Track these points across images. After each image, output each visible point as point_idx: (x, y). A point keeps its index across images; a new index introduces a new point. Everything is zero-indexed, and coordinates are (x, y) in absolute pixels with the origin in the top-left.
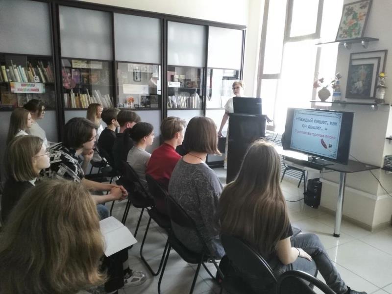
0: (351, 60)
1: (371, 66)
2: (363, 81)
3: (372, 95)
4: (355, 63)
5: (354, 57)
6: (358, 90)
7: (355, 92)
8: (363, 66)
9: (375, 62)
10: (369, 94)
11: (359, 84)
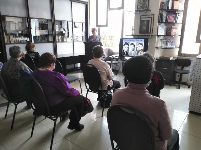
0: (141, 18)
1: (149, 20)
2: (146, 27)
3: (149, 32)
4: (142, 19)
5: (142, 17)
6: (144, 30)
7: (143, 31)
8: (145, 21)
9: (150, 19)
10: (148, 31)
11: (144, 28)
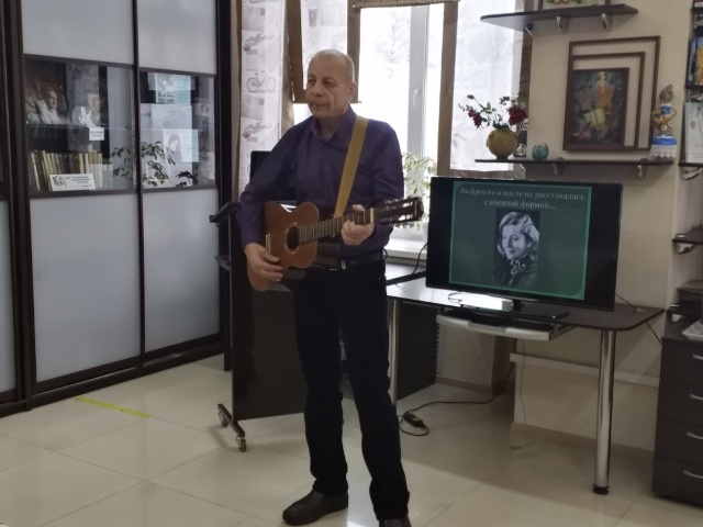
0: (572, 59)
2: (606, 109)
4: (581, 65)
5: (580, 50)
6: (594, 131)
8: (602, 73)
9: (633, 64)
10: (624, 138)
11: (597, 117)
